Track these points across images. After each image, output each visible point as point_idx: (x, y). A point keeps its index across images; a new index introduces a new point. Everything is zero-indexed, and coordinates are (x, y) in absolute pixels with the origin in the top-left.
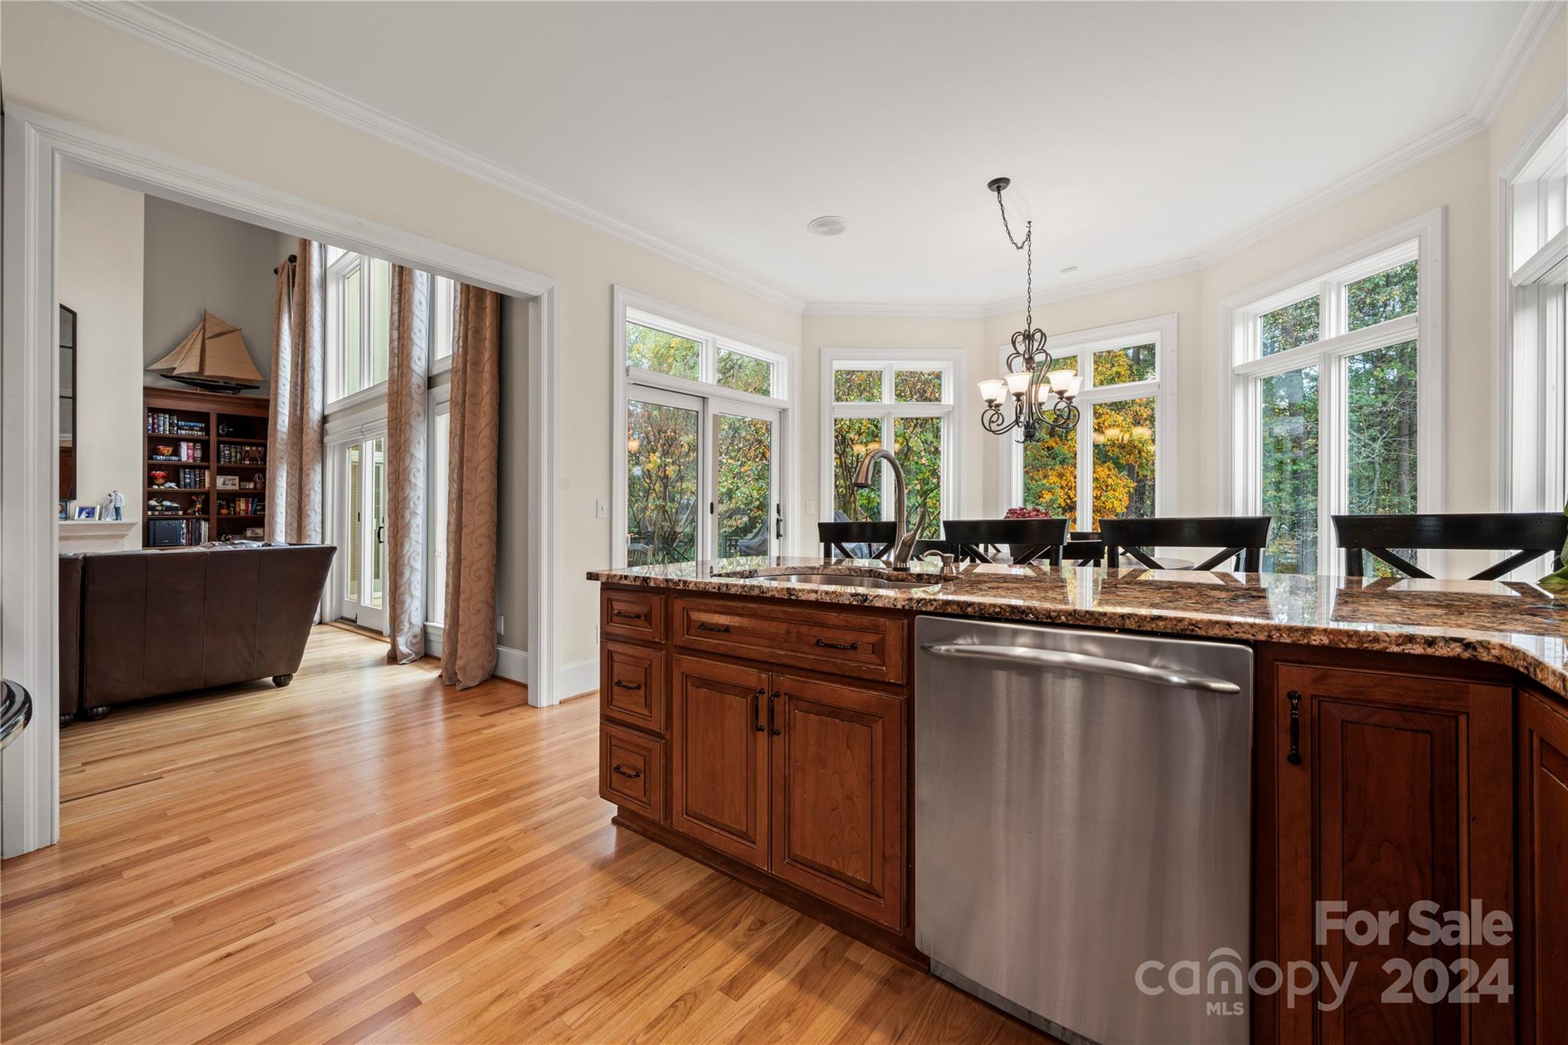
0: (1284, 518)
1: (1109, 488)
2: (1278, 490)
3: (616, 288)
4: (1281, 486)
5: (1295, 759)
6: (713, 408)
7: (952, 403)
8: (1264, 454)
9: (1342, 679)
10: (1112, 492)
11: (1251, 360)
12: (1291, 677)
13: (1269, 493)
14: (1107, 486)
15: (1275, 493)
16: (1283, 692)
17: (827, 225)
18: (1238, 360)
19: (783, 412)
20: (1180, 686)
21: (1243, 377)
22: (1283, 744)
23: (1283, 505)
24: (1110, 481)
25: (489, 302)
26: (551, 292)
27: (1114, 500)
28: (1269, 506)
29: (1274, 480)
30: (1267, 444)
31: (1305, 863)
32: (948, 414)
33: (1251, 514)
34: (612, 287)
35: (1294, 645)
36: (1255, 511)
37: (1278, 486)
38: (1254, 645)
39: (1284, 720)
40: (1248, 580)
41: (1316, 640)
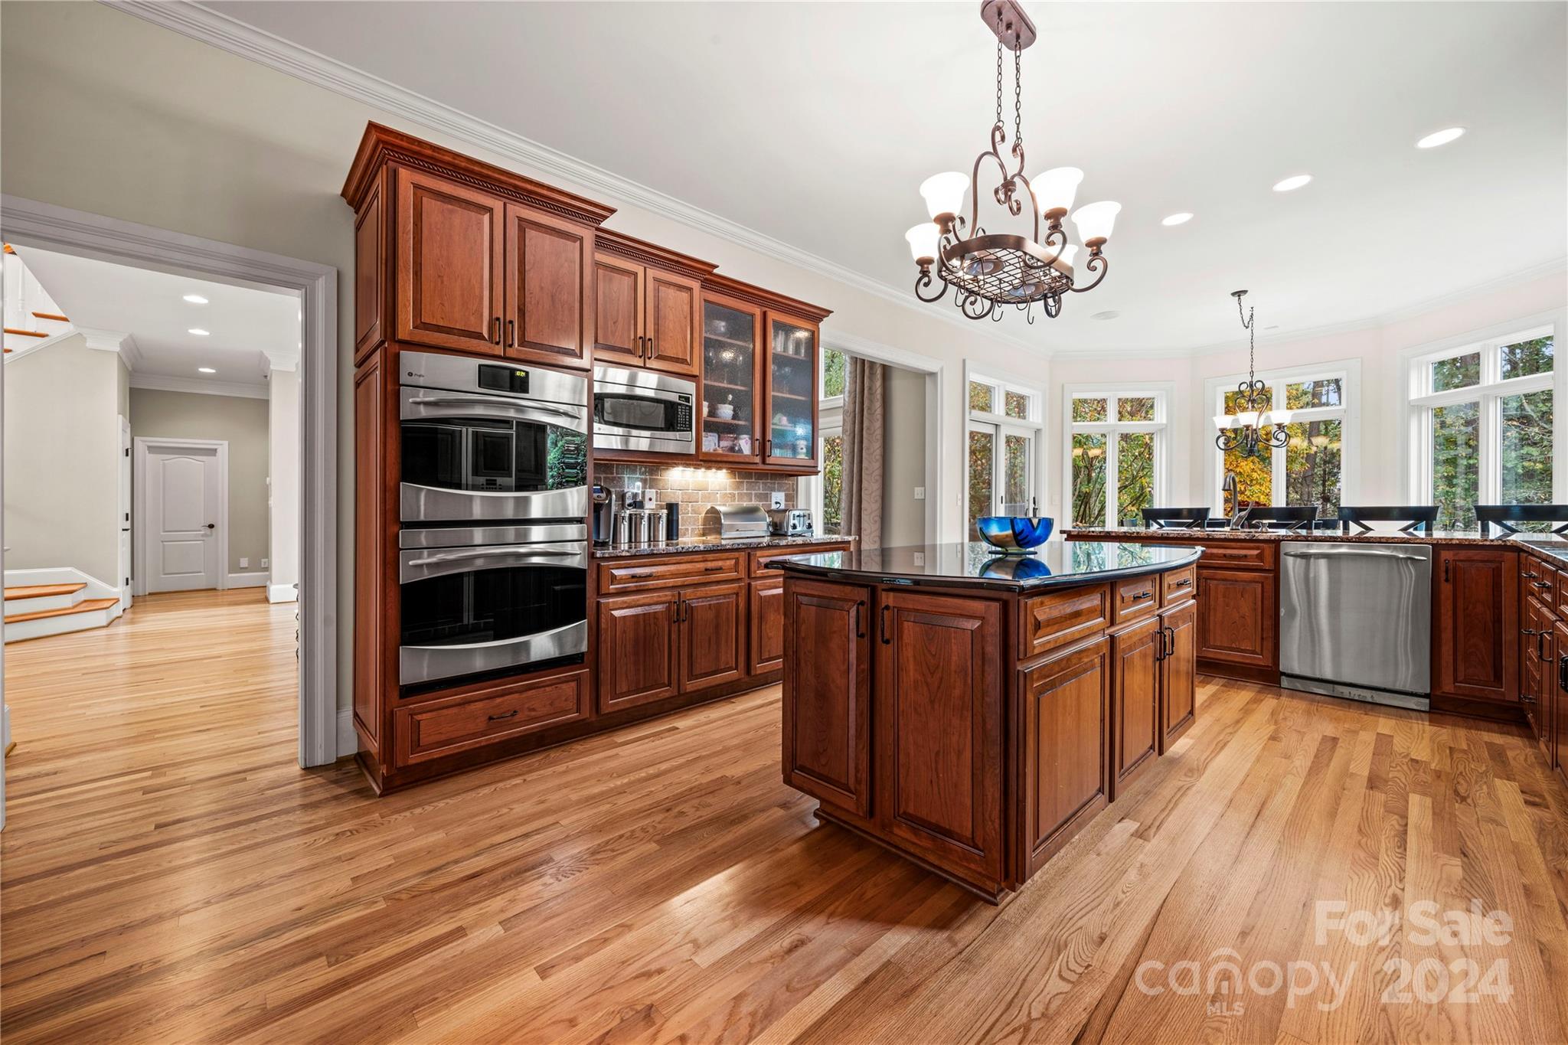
0: (1458, 515)
1: (1254, 482)
2: (1451, 485)
3: (967, 362)
4: (1455, 481)
5: (1447, 580)
6: (1004, 432)
7: (1164, 421)
8: (1435, 448)
9: (1463, 554)
10: (1258, 486)
11: (1424, 395)
12: (1446, 555)
13: (1440, 488)
14: (1251, 481)
15: (1448, 489)
16: (1442, 560)
17: (1106, 315)
18: (1414, 395)
19: (1038, 432)
20: (1402, 558)
21: (1417, 408)
22: (1443, 576)
23: (1457, 500)
24: (1255, 475)
25: (879, 371)
26: (942, 370)
27: (1259, 494)
28: (1441, 501)
29: (1446, 474)
30: (1439, 436)
31: (1450, 613)
32: (1161, 430)
33: (1424, 504)
34: (964, 361)
35: (1447, 544)
36: (1427, 501)
37: (1450, 480)
38: (1432, 544)
39: (1443, 569)
40: (1427, 535)
41: (1454, 542)
